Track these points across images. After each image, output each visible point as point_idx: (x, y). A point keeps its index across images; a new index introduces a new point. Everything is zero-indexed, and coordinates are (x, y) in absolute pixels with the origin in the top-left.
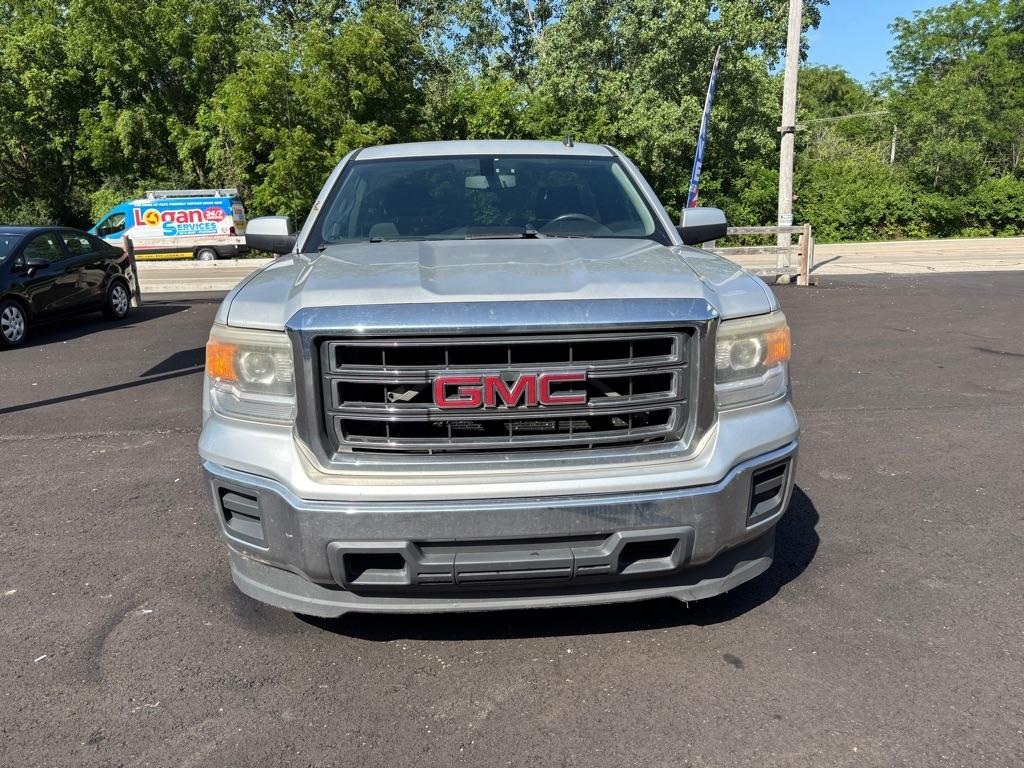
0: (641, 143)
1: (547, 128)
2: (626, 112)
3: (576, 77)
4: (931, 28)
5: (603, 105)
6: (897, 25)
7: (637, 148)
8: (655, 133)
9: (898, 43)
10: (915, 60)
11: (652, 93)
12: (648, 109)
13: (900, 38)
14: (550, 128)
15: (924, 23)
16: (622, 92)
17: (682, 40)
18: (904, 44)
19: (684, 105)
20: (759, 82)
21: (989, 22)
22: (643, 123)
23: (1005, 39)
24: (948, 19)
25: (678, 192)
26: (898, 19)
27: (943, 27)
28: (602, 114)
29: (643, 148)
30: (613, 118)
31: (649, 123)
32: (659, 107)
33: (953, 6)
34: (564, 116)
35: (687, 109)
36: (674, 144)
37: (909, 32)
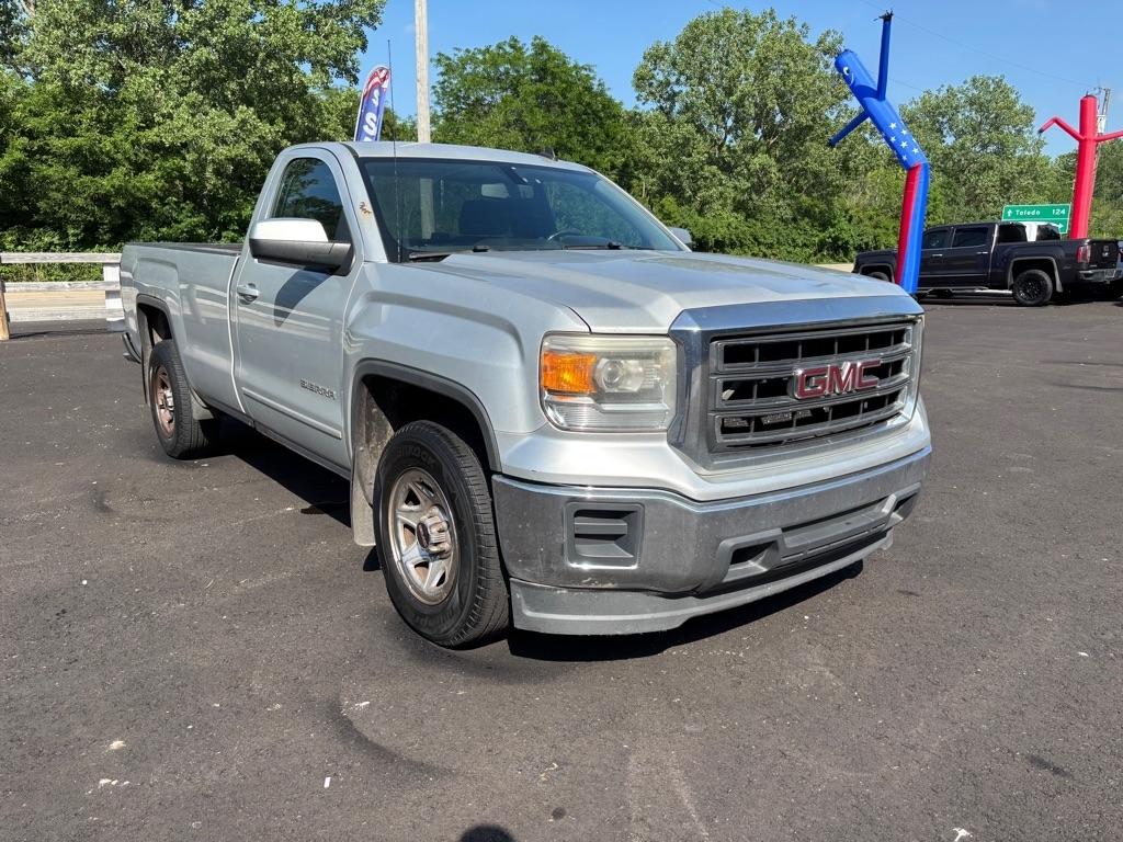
0: (191, 157)
1: (56, 127)
2: (163, 116)
3: (93, 65)
4: (469, 69)
5: (131, 104)
6: (439, 60)
7: (184, 159)
8: (208, 145)
9: (441, 79)
10: (457, 98)
11: (193, 96)
12: (193, 115)
13: (442, 74)
14: (62, 127)
15: (464, 62)
16: (156, 92)
17: (228, 39)
18: (445, 81)
19: (239, 117)
20: (313, 100)
21: (517, 71)
22: (190, 132)
23: (533, 88)
24: (484, 62)
25: (240, 215)
26: (440, 54)
27: (480, 69)
28: (132, 116)
29: (192, 162)
30: (149, 124)
31: (197, 132)
32: (206, 114)
33: (487, 50)
34: (79, 112)
35: (244, 122)
36: (231, 160)
37: (449, 69)
